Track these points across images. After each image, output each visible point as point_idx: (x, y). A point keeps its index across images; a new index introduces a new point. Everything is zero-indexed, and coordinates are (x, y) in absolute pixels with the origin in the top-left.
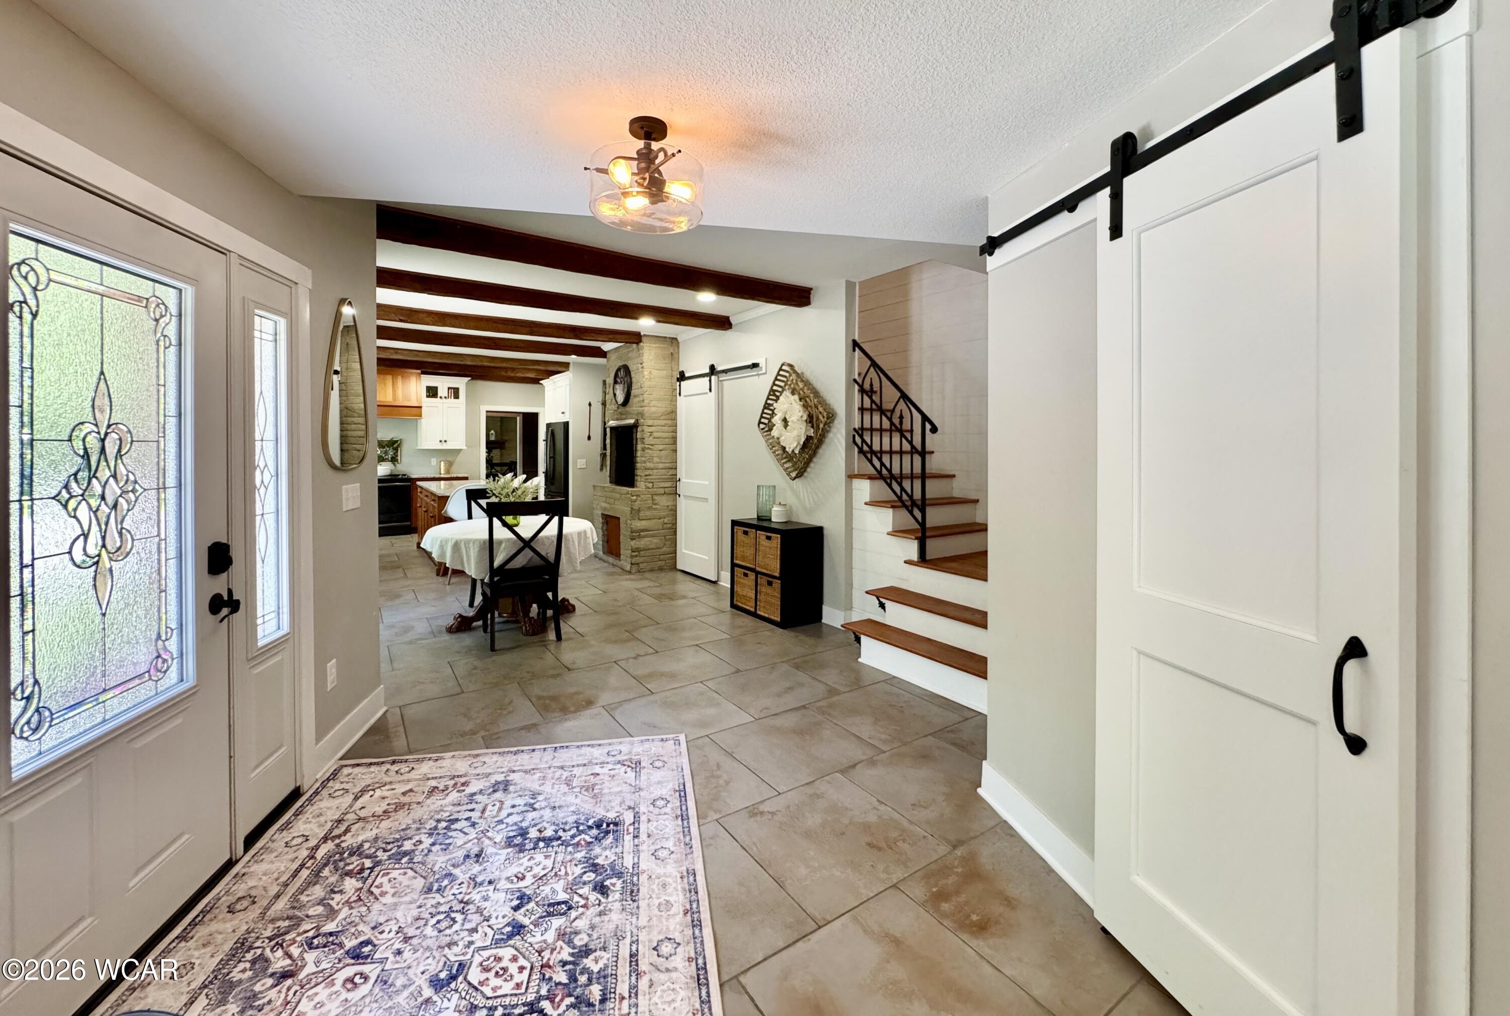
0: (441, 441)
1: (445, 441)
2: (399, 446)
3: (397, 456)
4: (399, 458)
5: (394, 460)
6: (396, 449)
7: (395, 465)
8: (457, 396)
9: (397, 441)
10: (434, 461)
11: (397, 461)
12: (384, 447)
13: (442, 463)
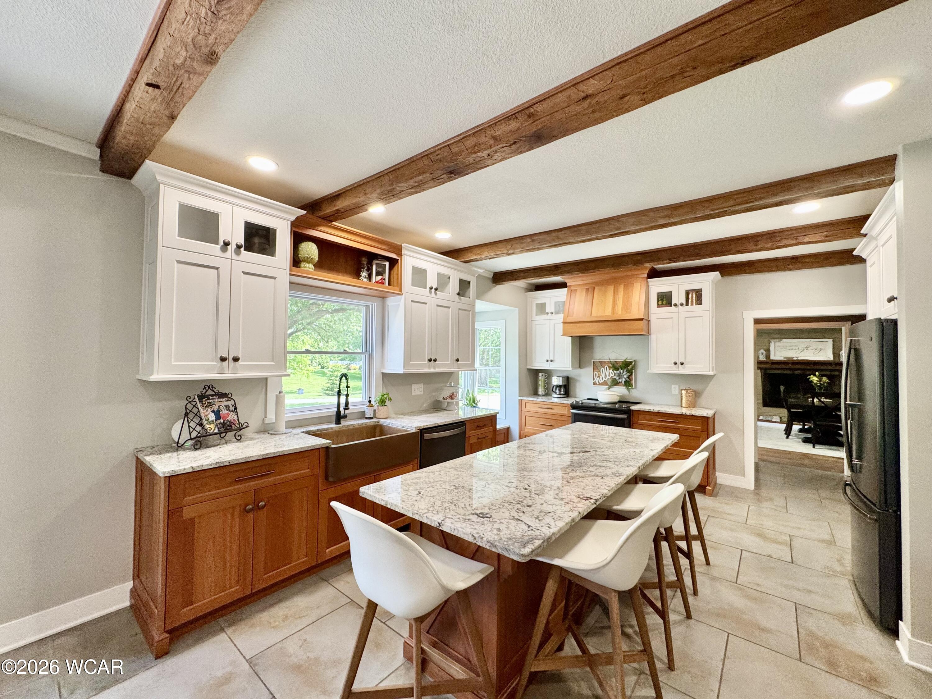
0: (675, 364)
1: (682, 364)
2: (634, 367)
3: (631, 380)
4: (633, 382)
5: (628, 384)
6: (630, 372)
7: (628, 389)
8: (699, 301)
9: (631, 363)
10: (675, 389)
11: (630, 385)
12: (617, 369)
13: (684, 392)
